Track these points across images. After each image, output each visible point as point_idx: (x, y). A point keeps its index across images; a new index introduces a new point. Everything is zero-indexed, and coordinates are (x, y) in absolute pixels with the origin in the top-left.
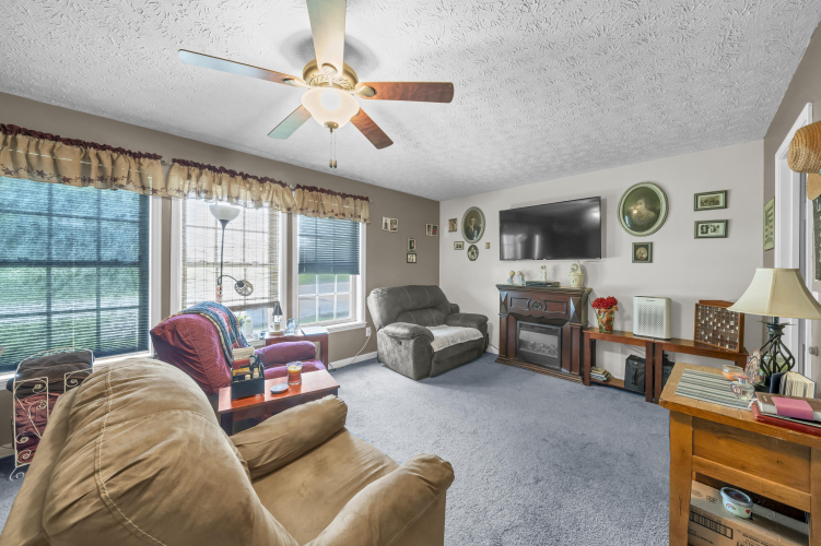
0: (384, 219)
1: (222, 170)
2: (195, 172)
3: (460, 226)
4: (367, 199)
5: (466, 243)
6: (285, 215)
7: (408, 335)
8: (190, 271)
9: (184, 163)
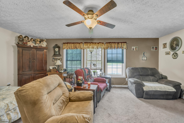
0: (132, 47)
1: (91, 43)
2: (87, 44)
3: (168, 46)
4: (126, 42)
5: (171, 52)
6: (104, 50)
7: (133, 82)
8: (88, 62)
9: (85, 43)
